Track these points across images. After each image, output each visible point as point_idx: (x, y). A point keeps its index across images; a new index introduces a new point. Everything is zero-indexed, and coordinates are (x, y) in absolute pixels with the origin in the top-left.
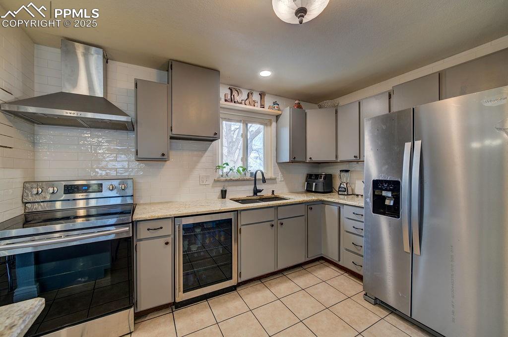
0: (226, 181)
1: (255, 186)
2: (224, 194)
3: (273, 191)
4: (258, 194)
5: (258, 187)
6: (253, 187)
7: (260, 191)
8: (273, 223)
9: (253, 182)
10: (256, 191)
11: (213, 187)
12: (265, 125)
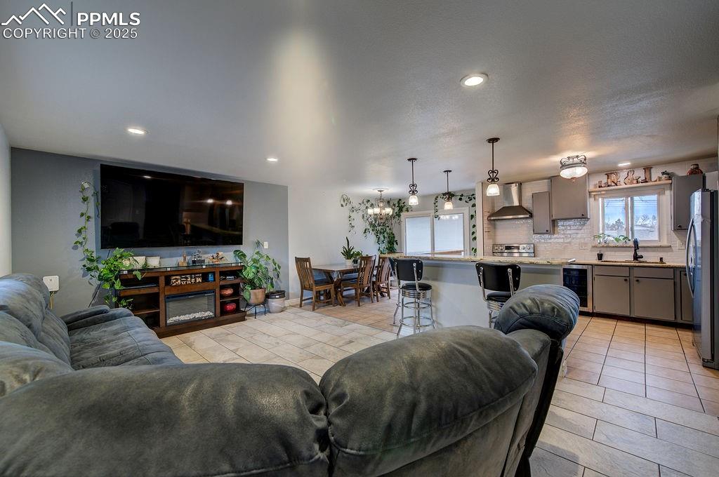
0: (603, 247)
1: (636, 253)
2: (600, 257)
3: (661, 259)
4: (639, 259)
5: (639, 253)
6: (632, 253)
7: (642, 257)
8: (628, 279)
9: (633, 249)
10: (636, 257)
11: (591, 251)
12: (659, 194)
